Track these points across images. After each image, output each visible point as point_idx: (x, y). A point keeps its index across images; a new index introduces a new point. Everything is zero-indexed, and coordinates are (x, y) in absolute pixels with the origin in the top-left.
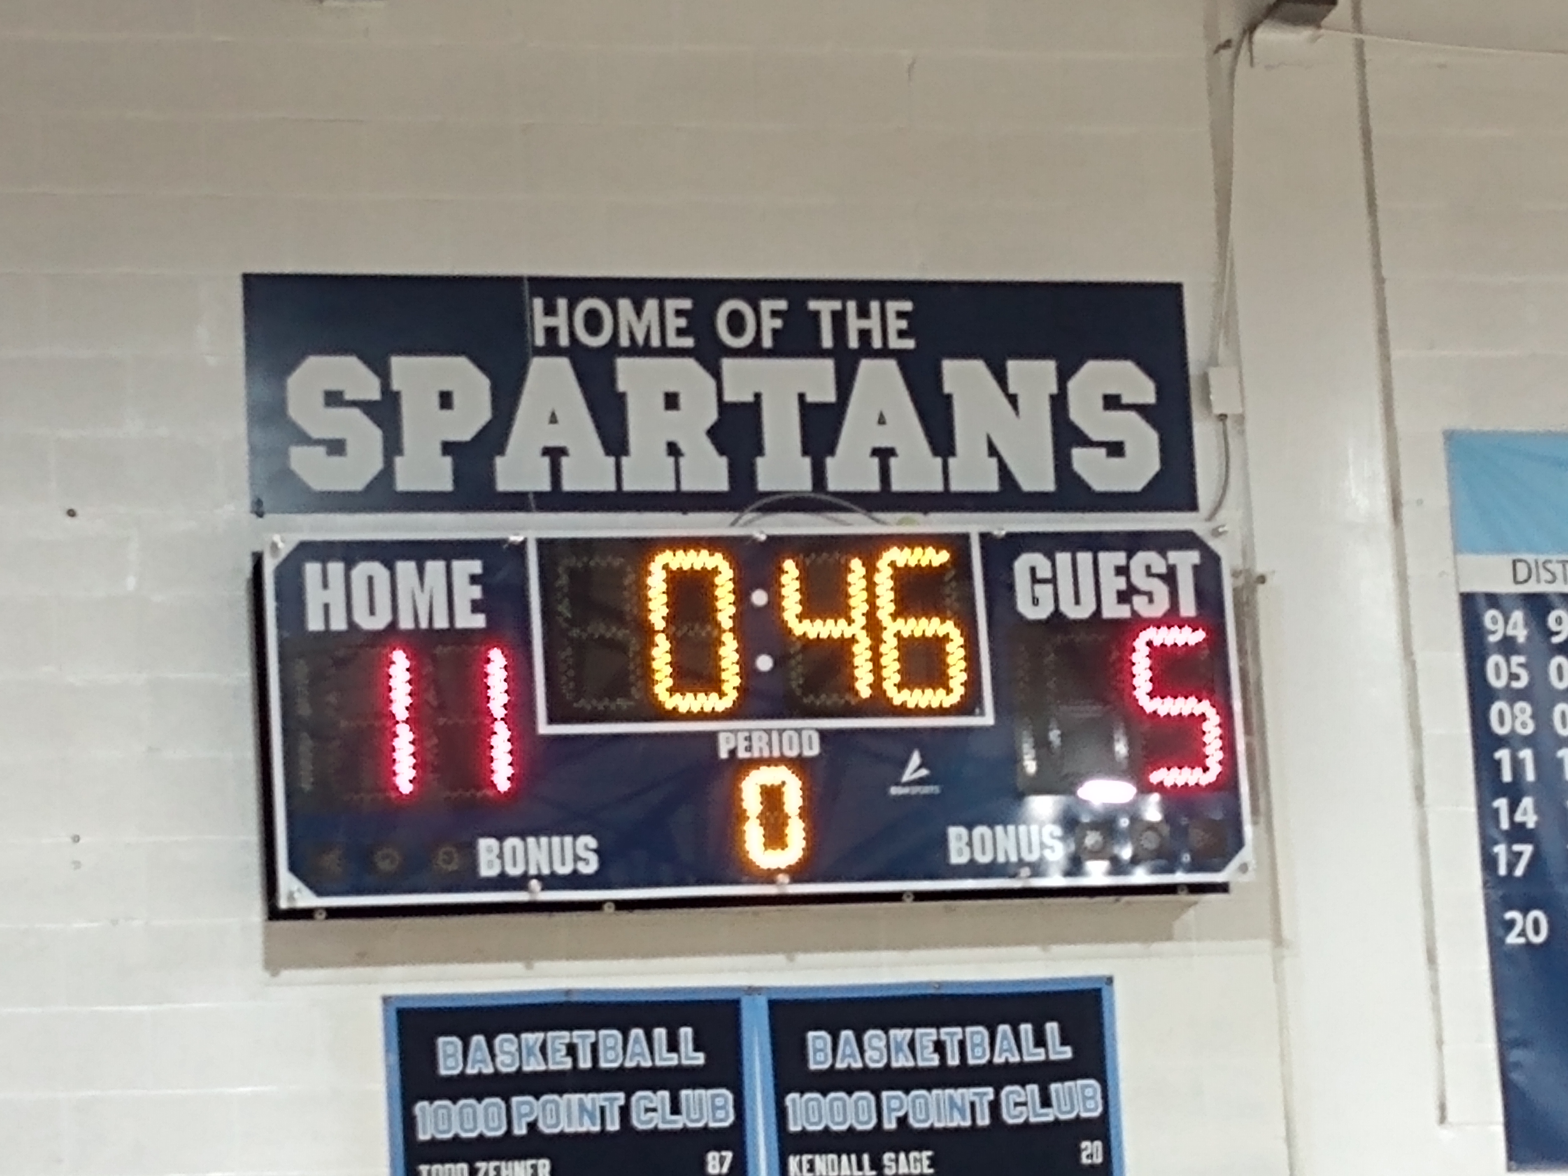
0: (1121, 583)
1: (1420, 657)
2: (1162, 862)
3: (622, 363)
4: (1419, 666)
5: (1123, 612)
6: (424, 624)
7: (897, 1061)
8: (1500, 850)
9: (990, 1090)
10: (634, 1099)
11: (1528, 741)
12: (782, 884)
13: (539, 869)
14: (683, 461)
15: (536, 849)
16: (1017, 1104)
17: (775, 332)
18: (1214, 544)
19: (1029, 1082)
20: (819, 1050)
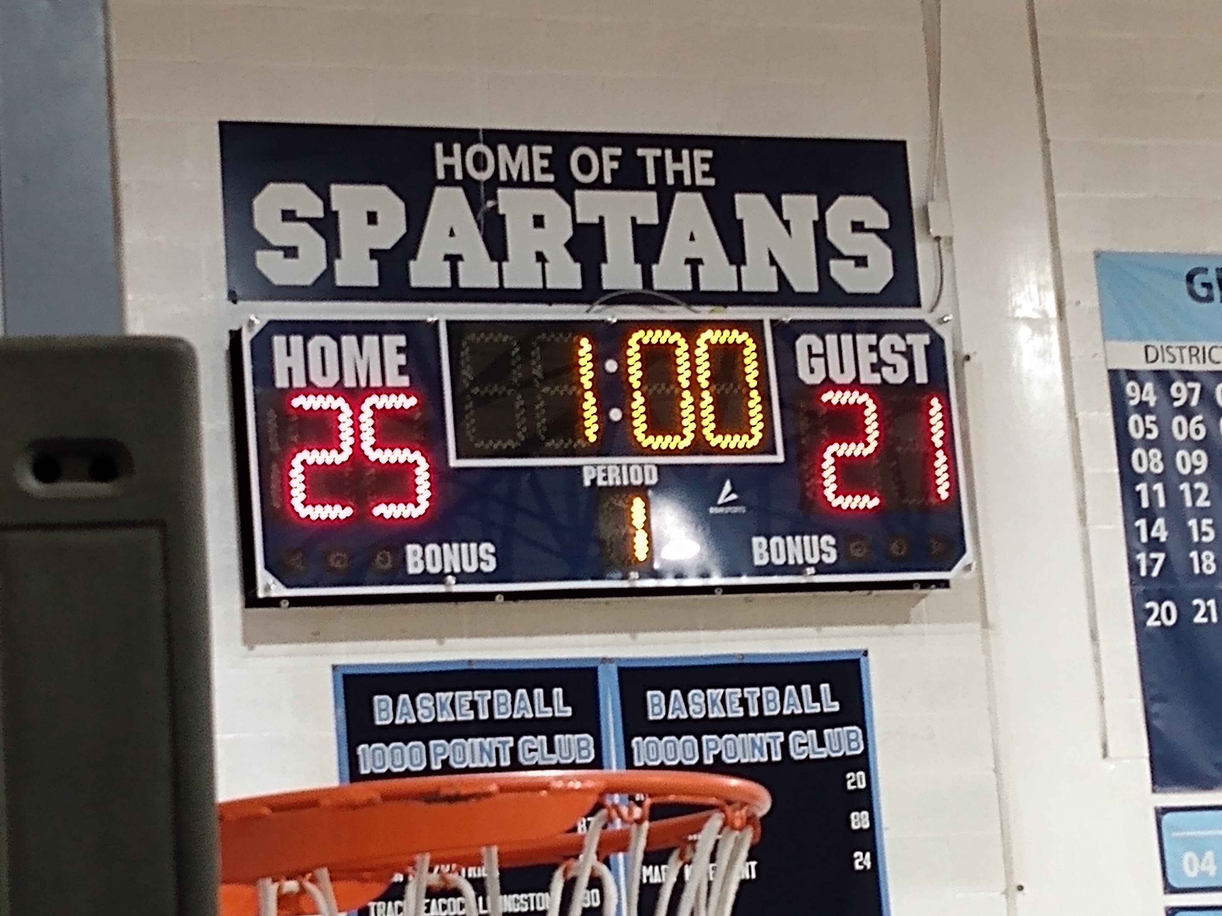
0: (874, 358)
1: (1081, 415)
3: (501, 192)
4: (1080, 423)
5: (876, 379)
6: (363, 384)
7: (713, 712)
8: (1141, 557)
9: (781, 734)
10: (520, 742)
11: (1159, 478)
12: (634, 579)
13: (452, 568)
14: (547, 265)
15: (450, 554)
16: (801, 745)
17: (613, 171)
18: (940, 330)
19: (811, 728)
20: (656, 705)
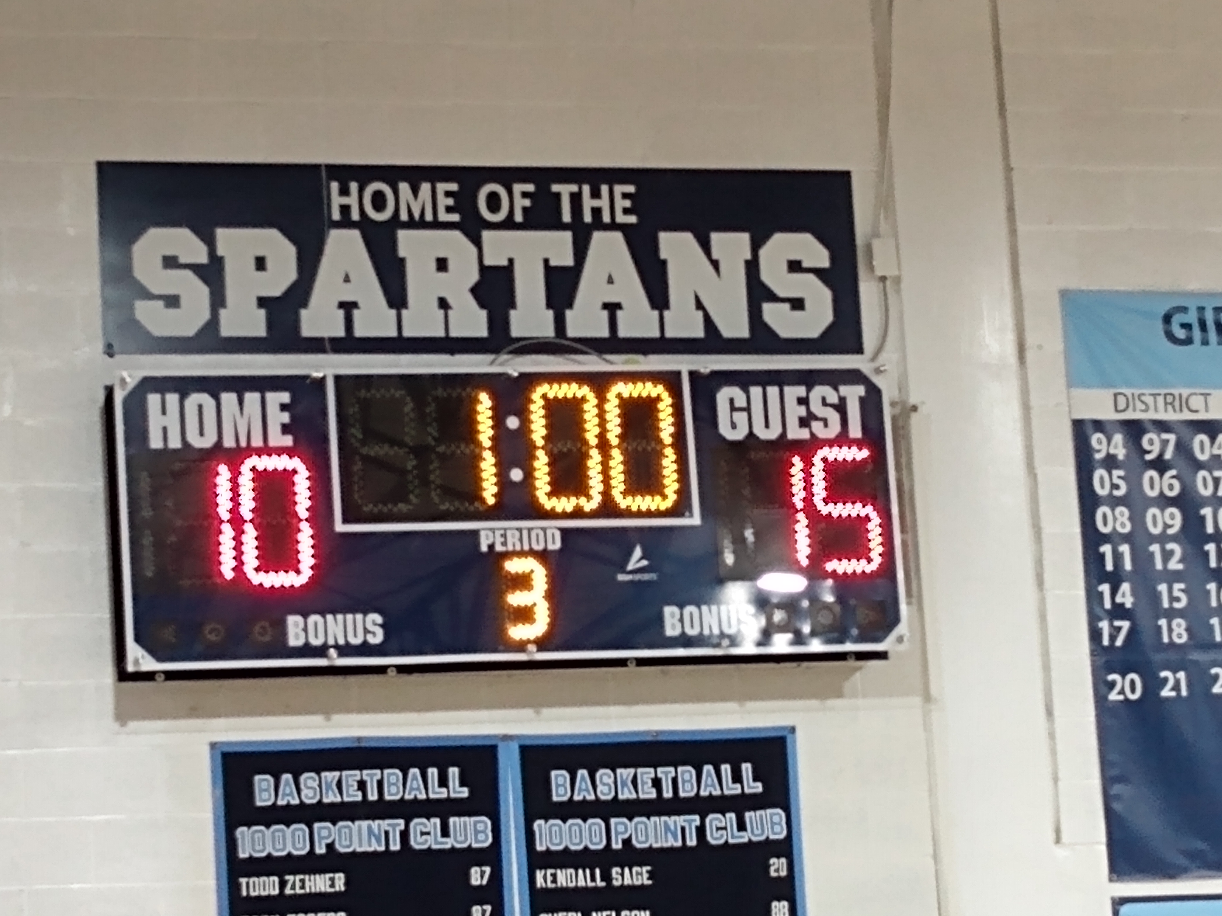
0: (802, 411)
1: (1041, 470)
2: (836, 635)
3: (402, 235)
4: (1040, 478)
5: (804, 434)
6: (243, 443)
7: (622, 794)
8: (1104, 625)
9: (697, 818)
10: (412, 825)
11: (1126, 538)
12: (531, 653)
13: (336, 640)
14: (450, 312)
15: (334, 624)
16: (718, 829)
17: (525, 210)
18: (877, 380)
19: (729, 811)
20: (560, 785)
